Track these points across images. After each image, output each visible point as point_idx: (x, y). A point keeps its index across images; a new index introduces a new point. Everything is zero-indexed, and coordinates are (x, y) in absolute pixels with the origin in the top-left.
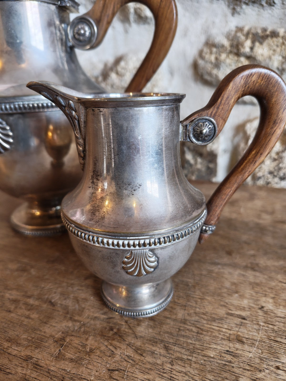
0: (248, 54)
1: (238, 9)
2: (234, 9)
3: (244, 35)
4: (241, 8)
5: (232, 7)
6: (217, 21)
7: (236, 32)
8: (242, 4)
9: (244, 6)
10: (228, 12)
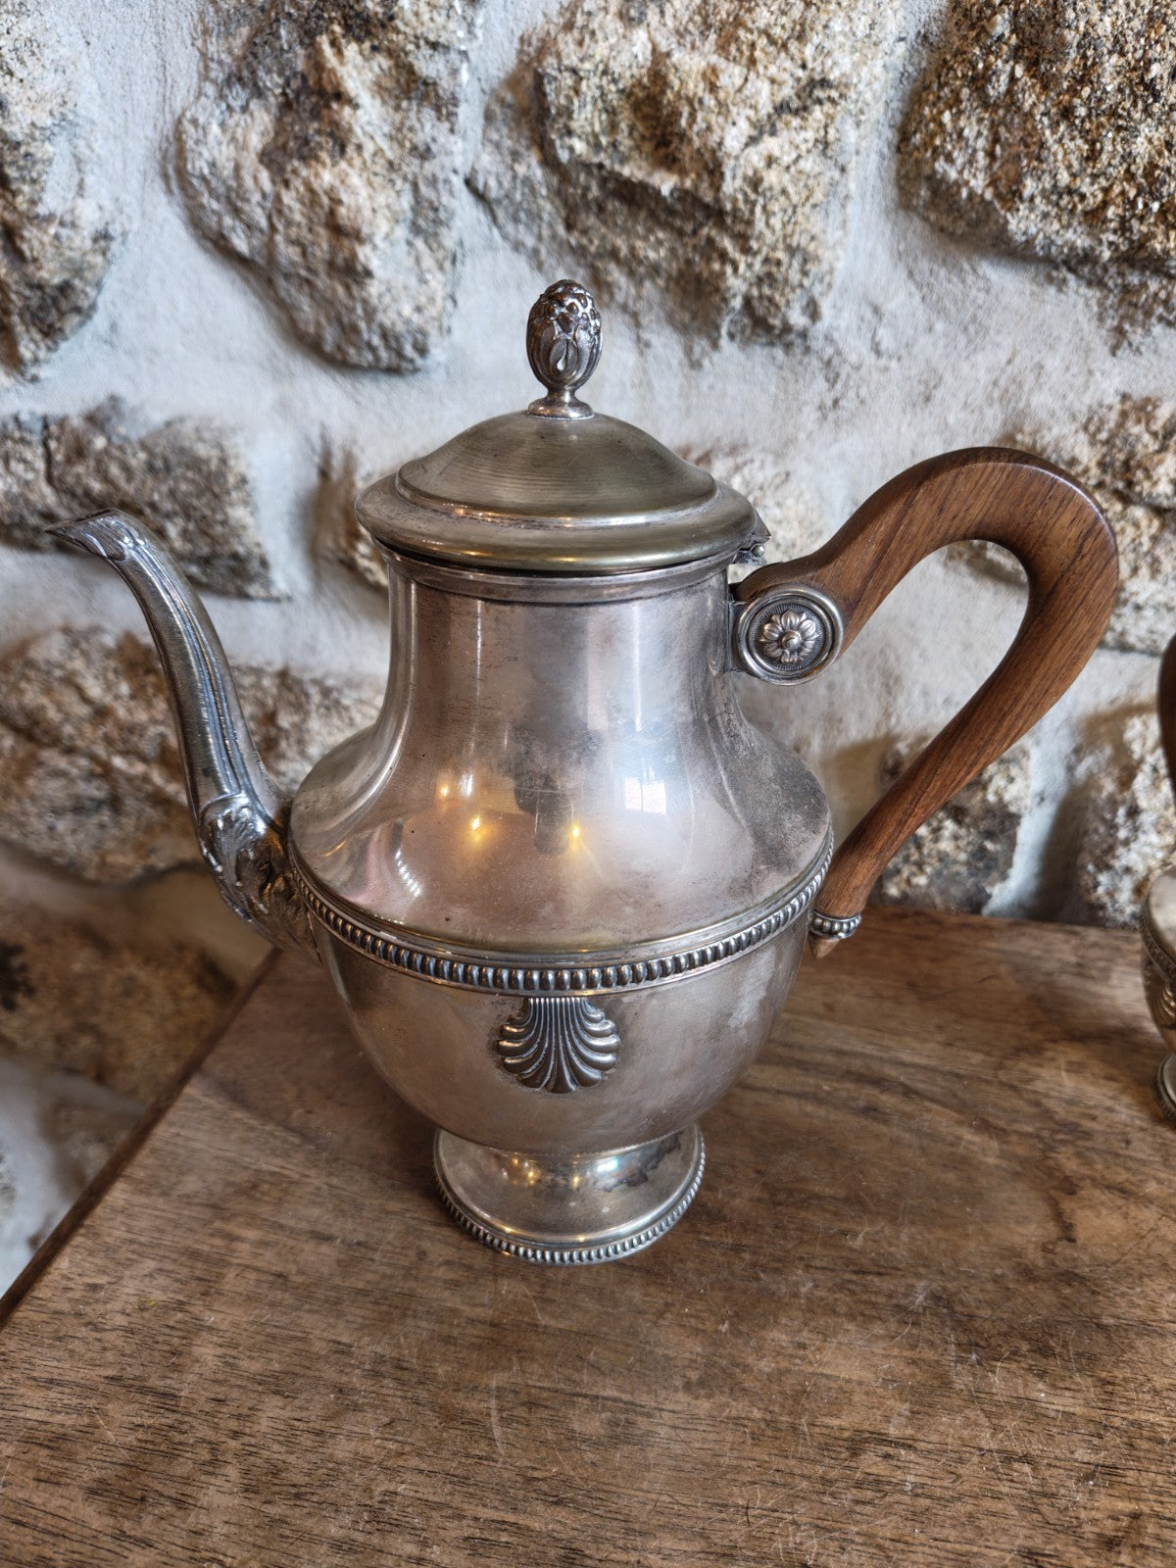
0: (1165, 503)
1: (1136, 336)
2: (1119, 331)
3: (1155, 435)
4: (1148, 332)
5: (1111, 323)
6: (1053, 363)
7: (1124, 415)
8: (1154, 320)
9: (1158, 329)
10: (1098, 339)
